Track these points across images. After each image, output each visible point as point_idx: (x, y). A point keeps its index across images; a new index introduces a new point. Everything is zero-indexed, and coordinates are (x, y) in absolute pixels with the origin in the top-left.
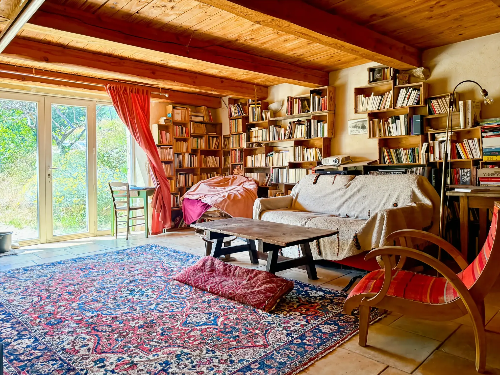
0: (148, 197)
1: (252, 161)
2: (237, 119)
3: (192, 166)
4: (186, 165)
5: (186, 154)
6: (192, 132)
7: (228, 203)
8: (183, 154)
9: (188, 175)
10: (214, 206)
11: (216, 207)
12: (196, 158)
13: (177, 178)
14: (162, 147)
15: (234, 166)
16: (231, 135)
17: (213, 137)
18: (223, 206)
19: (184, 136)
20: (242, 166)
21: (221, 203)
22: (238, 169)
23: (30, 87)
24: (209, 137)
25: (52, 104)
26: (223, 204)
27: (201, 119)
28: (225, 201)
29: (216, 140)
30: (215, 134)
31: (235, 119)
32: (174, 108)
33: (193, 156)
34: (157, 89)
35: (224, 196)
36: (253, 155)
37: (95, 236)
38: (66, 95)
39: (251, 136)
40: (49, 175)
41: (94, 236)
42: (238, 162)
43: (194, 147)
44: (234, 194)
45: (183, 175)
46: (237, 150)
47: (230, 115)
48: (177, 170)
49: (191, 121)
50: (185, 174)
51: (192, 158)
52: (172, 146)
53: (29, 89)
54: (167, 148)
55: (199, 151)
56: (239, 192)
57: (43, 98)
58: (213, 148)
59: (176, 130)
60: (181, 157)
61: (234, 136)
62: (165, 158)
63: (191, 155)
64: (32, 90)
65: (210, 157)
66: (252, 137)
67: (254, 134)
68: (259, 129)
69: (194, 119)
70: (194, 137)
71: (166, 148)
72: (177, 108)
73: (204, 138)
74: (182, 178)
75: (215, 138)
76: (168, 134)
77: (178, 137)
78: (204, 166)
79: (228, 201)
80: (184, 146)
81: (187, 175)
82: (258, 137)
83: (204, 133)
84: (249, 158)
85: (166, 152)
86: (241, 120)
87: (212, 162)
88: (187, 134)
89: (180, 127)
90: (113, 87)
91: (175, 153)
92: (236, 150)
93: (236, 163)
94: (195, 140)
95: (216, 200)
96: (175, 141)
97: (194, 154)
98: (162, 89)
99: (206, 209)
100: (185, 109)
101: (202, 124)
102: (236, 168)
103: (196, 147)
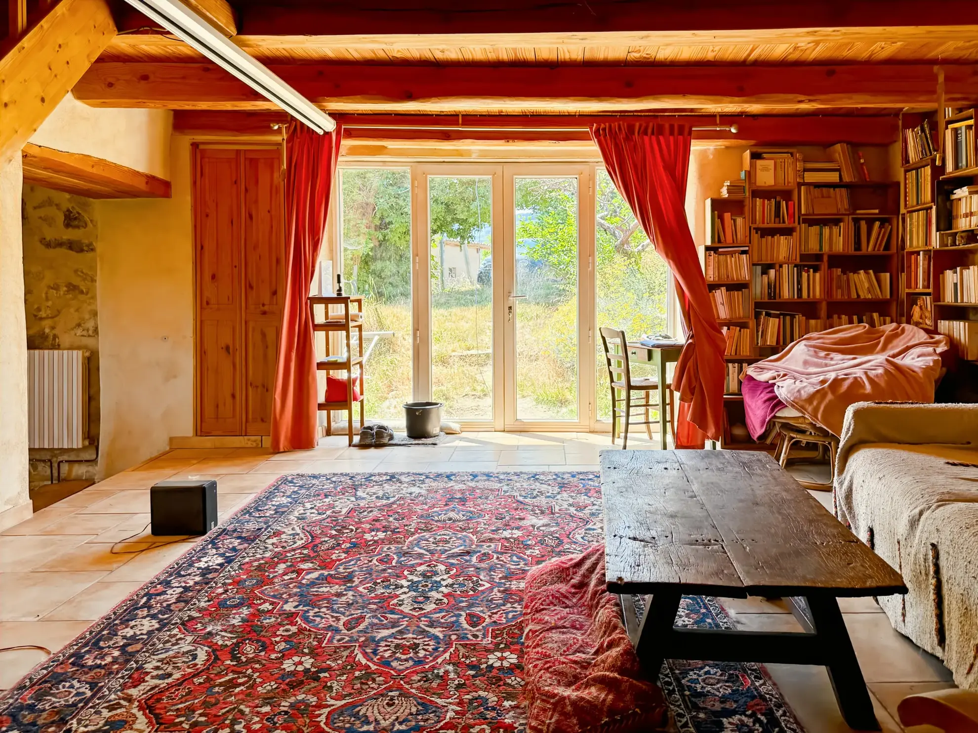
0: (668, 364)
1: (956, 285)
2: (921, 167)
3: (805, 295)
4: (786, 293)
5: (785, 267)
6: (803, 212)
7: (830, 401)
8: (777, 267)
9: (793, 317)
10: (793, 406)
11: (797, 409)
12: (818, 275)
13: (758, 325)
14: (720, 250)
15: (913, 298)
16: (908, 212)
17: (870, 222)
18: (816, 410)
19: (784, 222)
20: (928, 298)
21: (811, 398)
22: (921, 308)
23: (469, 151)
24: (856, 221)
25: (515, 177)
26: (815, 403)
27: (834, 177)
28: (820, 394)
29: (880, 228)
30: (877, 211)
31: (917, 169)
32: (755, 156)
33: (808, 271)
34: (710, 118)
35: (823, 382)
36: (958, 269)
37: (590, 432)
38: (530, 157)
39: (954, 213)
40: (510, 308)
41: (588, 430)
42: (924, 287)
43: (813, 246)
44: (856, 378)
45: (777, 316)
46: (921, 253)
47: (906, 159)
48: (758, 305)
49: (800, 185)
50: (781, 314)
51: (805, 275)
52: (747, 248)
53: (468, 153)
54: (735, 252)
55: (825, 258)
56: (872, 374)
57: (499, 168)
58: (870, 249)
59: (763, 209)
60: (772, 272)
61: (915, 214)
62: (728, 277)
63: (800, 268)
64: (474, 156)
65: (862, 272)
66: (957, 217)
67: (963, 209)
68: (971, 193)
69: (810, 177)
70: (811, 222)
71: (732, 254)
72: (765, 155)
73: (842, 224)
74: (773, 324)
75: (877, 224)
76: (739, 221)
77: (765, 225)
78: (838, 295)
79: (830, 396)
80: (783, 247)
81: (788, 318)
82: (971, 214)
83: (842, 211)
84: (950, 277)
85: (731, 261)
86: (928, 170)
87: (866, 285)
88: (791, 216)
89: (773, 201)
90: (604, 129)
91: (754, 265)
92: (918, 253)
93: (917, 291)
94: (814, 230)
95: (799, 391)
96: (756, 237)
97: (810, 267)
98: (721, 116)
99: (772, 410)
100: (786, 155)
101: (837, 190)
102: (917, 305)
103: (818, 248)
